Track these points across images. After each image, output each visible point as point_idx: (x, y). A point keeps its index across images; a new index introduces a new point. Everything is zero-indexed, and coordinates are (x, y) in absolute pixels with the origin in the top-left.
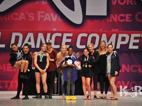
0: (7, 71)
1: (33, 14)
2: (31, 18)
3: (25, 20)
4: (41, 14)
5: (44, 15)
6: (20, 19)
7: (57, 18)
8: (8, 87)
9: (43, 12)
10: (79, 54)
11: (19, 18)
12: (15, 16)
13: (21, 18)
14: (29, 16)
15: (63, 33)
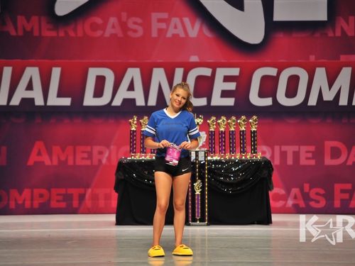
0: (77, 164)
1: (139, 20)
2: (135, 31)
3: (120, 35)
4: (160, 21)
5: (167, 21)
6: (107, 34)
7: (201, 30)
8: (80, 204)
9: (165, 15)
10: (255, 121)
11: (104, 31)
12: (95, 27)
13: (109, 31)
14: (131, 25)
15: (214, 67)
